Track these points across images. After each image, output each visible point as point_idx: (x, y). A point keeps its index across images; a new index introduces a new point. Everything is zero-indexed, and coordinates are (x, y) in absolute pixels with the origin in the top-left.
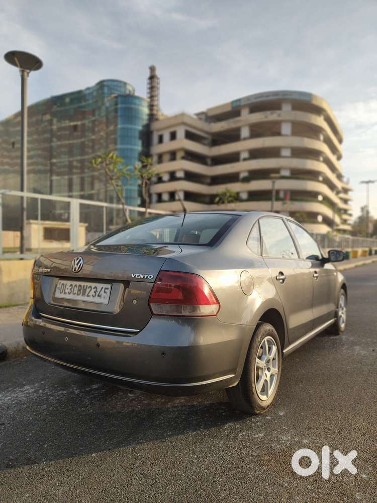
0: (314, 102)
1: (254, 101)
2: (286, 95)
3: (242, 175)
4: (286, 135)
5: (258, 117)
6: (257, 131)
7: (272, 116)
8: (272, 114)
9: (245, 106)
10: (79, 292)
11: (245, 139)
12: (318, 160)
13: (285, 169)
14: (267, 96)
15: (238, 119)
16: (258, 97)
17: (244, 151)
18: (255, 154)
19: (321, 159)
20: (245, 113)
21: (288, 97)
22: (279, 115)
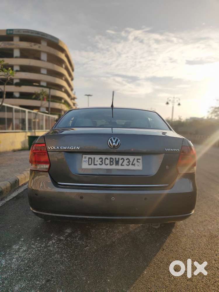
0: (60, 44)
1: (22, 33)
2: (44, 35)
3: (15, 81)
4: (44, 61)
5: (25, 45)
6: (25, 54)
7: (35, 47)
8: (35, 45)
9: (17, 35)
10: (112, 163)
11: (16, 57)
12: (62, 79)
13: (44, 81)
14: (32, 33)
15: (12, 42)
16: (26, 32)
17: (17, 65)
18: (24, 69)
19: (64, 78)
20: (16, 40)
21: (45, 37)
22: (39, 47)
